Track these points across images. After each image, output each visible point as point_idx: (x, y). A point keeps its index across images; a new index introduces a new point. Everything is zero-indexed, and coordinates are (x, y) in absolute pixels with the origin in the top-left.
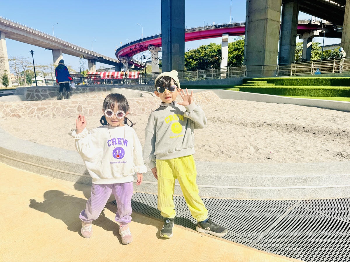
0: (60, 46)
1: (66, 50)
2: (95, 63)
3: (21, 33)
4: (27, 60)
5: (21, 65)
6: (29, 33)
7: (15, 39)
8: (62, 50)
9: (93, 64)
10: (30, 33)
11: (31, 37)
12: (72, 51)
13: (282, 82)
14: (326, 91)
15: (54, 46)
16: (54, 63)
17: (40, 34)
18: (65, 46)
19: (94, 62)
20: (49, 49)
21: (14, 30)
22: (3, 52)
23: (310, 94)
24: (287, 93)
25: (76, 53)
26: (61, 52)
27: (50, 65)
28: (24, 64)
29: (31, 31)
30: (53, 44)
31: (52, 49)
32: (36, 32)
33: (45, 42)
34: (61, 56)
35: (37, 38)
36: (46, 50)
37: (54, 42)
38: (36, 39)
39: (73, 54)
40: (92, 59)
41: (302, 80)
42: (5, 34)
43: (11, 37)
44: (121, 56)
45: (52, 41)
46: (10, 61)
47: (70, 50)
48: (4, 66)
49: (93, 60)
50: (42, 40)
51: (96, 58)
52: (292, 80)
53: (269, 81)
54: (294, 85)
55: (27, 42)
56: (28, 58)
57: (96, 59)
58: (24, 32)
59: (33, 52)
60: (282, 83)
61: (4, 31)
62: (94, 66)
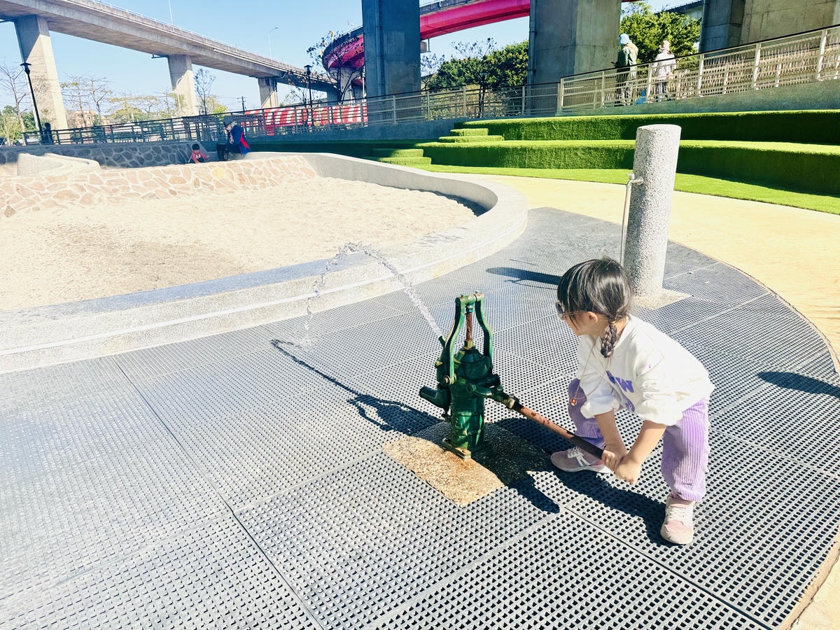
0: (185, 47)
1: (200, 56)
2: (275, 88)
3: (85, 18)
4: (102, 83)
5: (91, 96)
6: (103, 18)
7: (74, 34)
8: (191, 57)
9: (271, 88)
10: (106, 17)
11: (111, 26)
12: (215, 57)
13: (519, 130)
14: (591, 153)
15: (168, 47)
16: (174, 89)
17: (132, 19)
18: (197, 46)
19: (273, 83)
20: (162, 56)
21: (66, 11)
22: (46, 67)
23: (557, 162)
24: (508, 161)
25: (226, 62)
26: (188, 62)
27: (163, 95)
28: (98, 95)
29: (107, 11)
30: (167, 42)
31: (167, 56)
32: (119, 15)
33: (147, 37)
34: (188, 71)
35: (125, 30)
36: (154, 57)
37: (169, 37)
38: (123, 31)
39: (220, 66)
40: (267, 76)
41: (561, 124)
42: (48, 22)
43: (65, 29)
44: (333, 66)
45: (163, 35)
46: (65, 88)
47: (210, 55)
48: (50, 100)
49: (270, 79)
50: (138, 34)
51: (276, 74)
52: (540, 124)
53: (494, 130)
54: (543, 138)
55: (105, 40)
56: (105, 78)
57: (278, 77)
58: (91, 16)
59: (29, 66)
60: (518, 134)
61: (42, 15)
62: (273, 94)
